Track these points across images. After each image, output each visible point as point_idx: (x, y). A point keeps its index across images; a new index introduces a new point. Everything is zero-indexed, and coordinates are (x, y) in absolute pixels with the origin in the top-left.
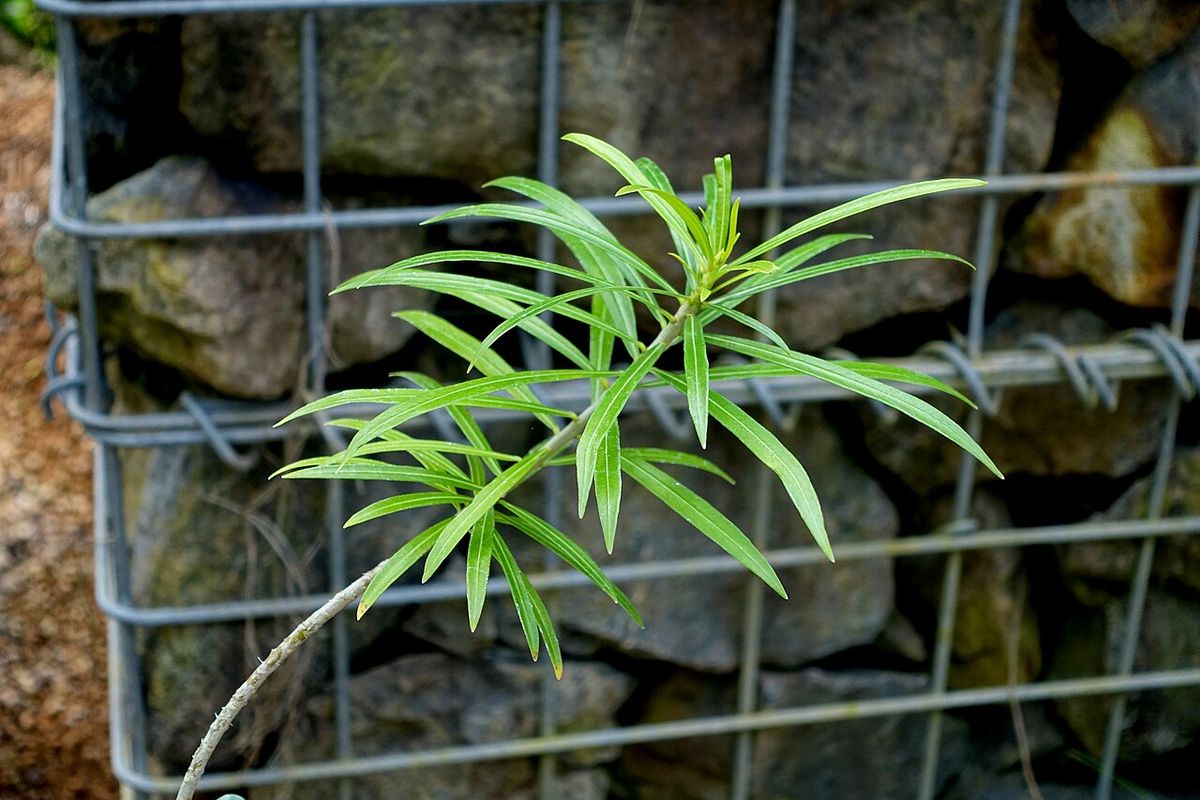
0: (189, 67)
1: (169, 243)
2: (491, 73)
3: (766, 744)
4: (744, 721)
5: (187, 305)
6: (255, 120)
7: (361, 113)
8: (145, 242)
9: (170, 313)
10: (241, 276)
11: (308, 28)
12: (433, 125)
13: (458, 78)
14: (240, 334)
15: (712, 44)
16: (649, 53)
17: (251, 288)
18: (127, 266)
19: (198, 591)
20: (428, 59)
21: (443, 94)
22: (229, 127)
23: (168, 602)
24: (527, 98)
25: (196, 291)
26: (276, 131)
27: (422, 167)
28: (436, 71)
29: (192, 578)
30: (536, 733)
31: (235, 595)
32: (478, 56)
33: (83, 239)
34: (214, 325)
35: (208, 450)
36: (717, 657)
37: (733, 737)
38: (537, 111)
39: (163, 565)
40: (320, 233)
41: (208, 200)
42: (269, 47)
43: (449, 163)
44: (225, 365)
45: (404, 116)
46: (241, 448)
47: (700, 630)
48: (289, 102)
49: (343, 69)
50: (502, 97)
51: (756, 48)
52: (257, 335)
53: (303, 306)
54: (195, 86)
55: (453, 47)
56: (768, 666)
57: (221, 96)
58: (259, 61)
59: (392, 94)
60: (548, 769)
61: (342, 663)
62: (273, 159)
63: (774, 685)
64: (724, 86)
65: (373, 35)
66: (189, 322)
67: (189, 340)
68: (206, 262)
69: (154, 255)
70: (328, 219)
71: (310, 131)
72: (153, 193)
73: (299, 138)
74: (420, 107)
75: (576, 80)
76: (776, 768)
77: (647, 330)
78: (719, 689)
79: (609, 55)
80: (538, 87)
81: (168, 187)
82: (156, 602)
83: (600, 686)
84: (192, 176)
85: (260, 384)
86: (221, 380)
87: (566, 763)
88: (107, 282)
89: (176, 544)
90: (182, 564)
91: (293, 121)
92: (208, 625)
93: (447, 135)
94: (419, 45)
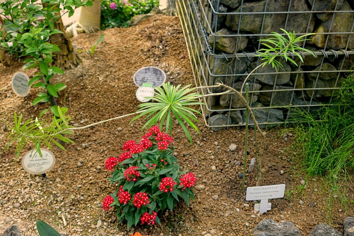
0: (227, 19)
1: (224, 37)
2: (257, 21)
3: (275, 93)
4: (274, 90)
5: (225, 44)
6: (233, 25)
7: (244, 25)
8: (221, 37)
9: (223, 44)
10: (230, 41)
11: (240, 16)
12: (251, 26)
13: (254, 21)
14: (230, 47)
15: (280, 18)
16: (273, 19)
17: (231, 42)
18: (219, 39)
19: (221, 73)
20: (251, 19)
21: (252, 23)
22: (230, 25)
23: (217, 74)
24: (261, 23)
25: (226, 42)
26: (235, 26)
27: (249, 30)
28: (252, 20)
29: (220, 72)
30: (252, 91)
31: (224, 74)
32: (256, 19)
33: (215, 36)
34: (228, 46)
35: (225, 58)
36: (272, 83)
37: (272, 92)
38: (262, 25)
39: (217, 71)
40: (239, 37)
41: (227, 33)
42: (236, 18)
43: (251, 30)
44: (228, 50)
45: (248, 25)
46: (228, 58)
47: (270, 80)
48: (237, 23)
49: (243, 20)
50: (258, 23)
51: (284, 19)
52: (231, 47)
53: (236, 44)
54: (227, 21)
55: (254, 18)
56: (276, 85)
57: (230, 22)
58: (235, 19)
59: (247, 23)
60: (253, 94)
61: (234, 82)
62: (234, 29)
63: (277, 87)
64: (281, 22)
65: (247, 17)
66: (225, 45)
67: (224, 47)
68: (227, 39)
69: (222, 38)
70: (240, 35)
71: (239, 26)
72: (222, 32)
73: (238, 27)
74: (250, 24)
75: (266, 22)
76: (275, 96)
77: (286, 45)
78: (271, 87)
79: (269, 19)
80: (262, 22)
81: (223, 31)
82: (216, 74)
83: (259, 86)
84: (226, 30)
85: (231, 52)
86: (227, 51)
87: (254, 94)
88: (217, 41)
89: (219, 68)
90: (219, 70)
91: (237, 25)
92: (221, 77)
93: (252, 27)
94: (251, 18)
